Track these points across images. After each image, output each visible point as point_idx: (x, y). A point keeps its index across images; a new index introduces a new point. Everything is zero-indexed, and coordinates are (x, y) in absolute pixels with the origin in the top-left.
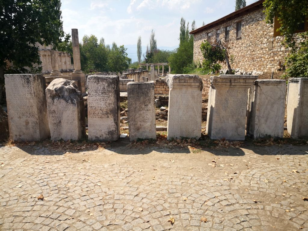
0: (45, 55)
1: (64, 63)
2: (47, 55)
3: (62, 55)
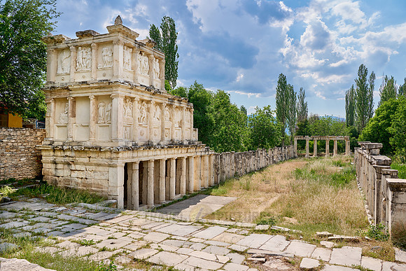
1: (177, 125)
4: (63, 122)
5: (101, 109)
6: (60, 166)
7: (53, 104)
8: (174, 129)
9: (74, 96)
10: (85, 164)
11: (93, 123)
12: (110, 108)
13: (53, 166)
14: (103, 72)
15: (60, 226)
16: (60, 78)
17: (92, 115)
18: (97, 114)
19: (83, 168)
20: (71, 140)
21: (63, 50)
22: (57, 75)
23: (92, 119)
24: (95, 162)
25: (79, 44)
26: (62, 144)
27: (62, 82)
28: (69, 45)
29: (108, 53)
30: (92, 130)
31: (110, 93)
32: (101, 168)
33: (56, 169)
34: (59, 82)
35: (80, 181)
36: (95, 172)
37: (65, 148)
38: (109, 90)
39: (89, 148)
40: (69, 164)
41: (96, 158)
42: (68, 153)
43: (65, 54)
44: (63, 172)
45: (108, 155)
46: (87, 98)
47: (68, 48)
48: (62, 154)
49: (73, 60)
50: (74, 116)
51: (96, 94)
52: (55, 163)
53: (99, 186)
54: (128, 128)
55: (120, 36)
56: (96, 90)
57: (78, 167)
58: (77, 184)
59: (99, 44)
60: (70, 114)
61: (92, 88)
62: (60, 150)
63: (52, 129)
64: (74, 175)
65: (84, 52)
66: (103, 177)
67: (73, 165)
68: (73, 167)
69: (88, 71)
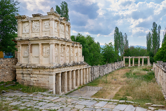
0: (58, 44)
1: (75, 55)
2: (60, 44)
3: (75, 45)
4: (26, 55)
5: (44, 49)
6: (25, 75)
7: (21, 47)
8: (74, 57)
9: (32, 43)
10: (37, 74)
11: (41, 56)
12: (49, 49)
13: (22, 75)
14: (46, 32)
15: (36, 103)
16: (24, 35)
17: (40, 52)
18: (43, 52)
19: (36, 76)
20: (30, 63)
21: (25, 22)
22: (23, 34)
23: (40, 54)
24: (42, 73)
25: (33, 20)
26: (26, 65)
27: (26, 37)
28: (29, 20)
29: (47, 24)
30: (41, 59)
31: (49, 42)
32: (45, 76)
33: (23, 76)
34: (24, 37)
35: (35, 82)
36: (42, 78)
37: (28, 67)
38: (48, 41)
39: (40, 67)
40: (29, 74)
41: (43, 72)
42: (29, 69)
43: (26, 24)
44: (27, 78)
45: (48, 70)
46: (38, 44)
47: (28, 22)
48: (26, 70)
49: (30, 27)
50: (31, 52)
51: (42, 43)
52: (23, 74)
53: (44, 84)
54: (56, 58)
55: (53, 17)
56: (42, 41)
57: (34, 76)
58: (34, 83)
59: (43, 20)
60: (29, 52)
61: (40, 40)
62: (25, 68)
63: (21, 59)
64: (32, 79)
65: (36, 23)
66: (46, 80)
67: (31, 75)
68: (31, 76)
69: (38, 32)
